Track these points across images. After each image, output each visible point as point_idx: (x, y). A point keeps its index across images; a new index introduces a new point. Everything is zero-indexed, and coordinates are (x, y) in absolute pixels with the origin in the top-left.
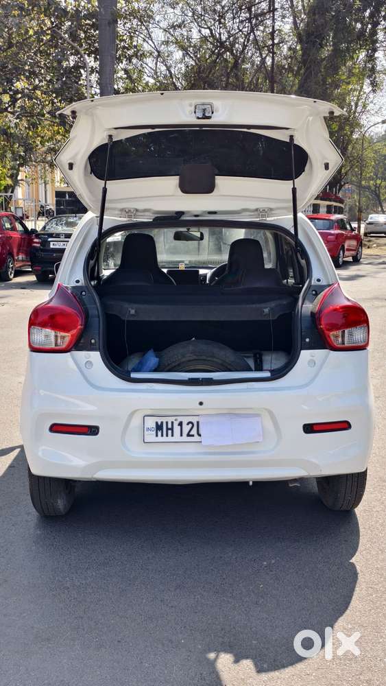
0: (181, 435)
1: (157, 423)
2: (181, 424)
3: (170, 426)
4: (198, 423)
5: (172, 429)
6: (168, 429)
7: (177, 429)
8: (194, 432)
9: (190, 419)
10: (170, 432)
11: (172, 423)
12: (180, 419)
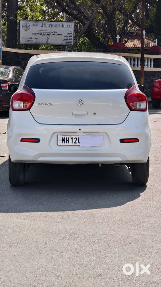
0: (72, 143)
1: (63, 138)
3: (68, 139)
4: (79, 138)
5: (68, 140)
6: (67, 140)
7: (70, 140)
8: (77, 141)
9: (76, 137)
10: (68, 142)
11: (69, 138)
12: (72, 137)
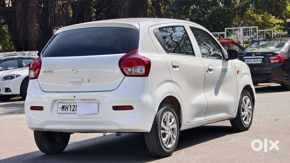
0: (70, 111)
1: (63, 106)
2: (71, 106)
3: (67, 107)
4: (76, 105)
5: (67, 108)
6: (66, 108)
7: (69, 108)
8: (75, 109)
9: (74, 104)
10: (67, 109)
12: (71, 104)
